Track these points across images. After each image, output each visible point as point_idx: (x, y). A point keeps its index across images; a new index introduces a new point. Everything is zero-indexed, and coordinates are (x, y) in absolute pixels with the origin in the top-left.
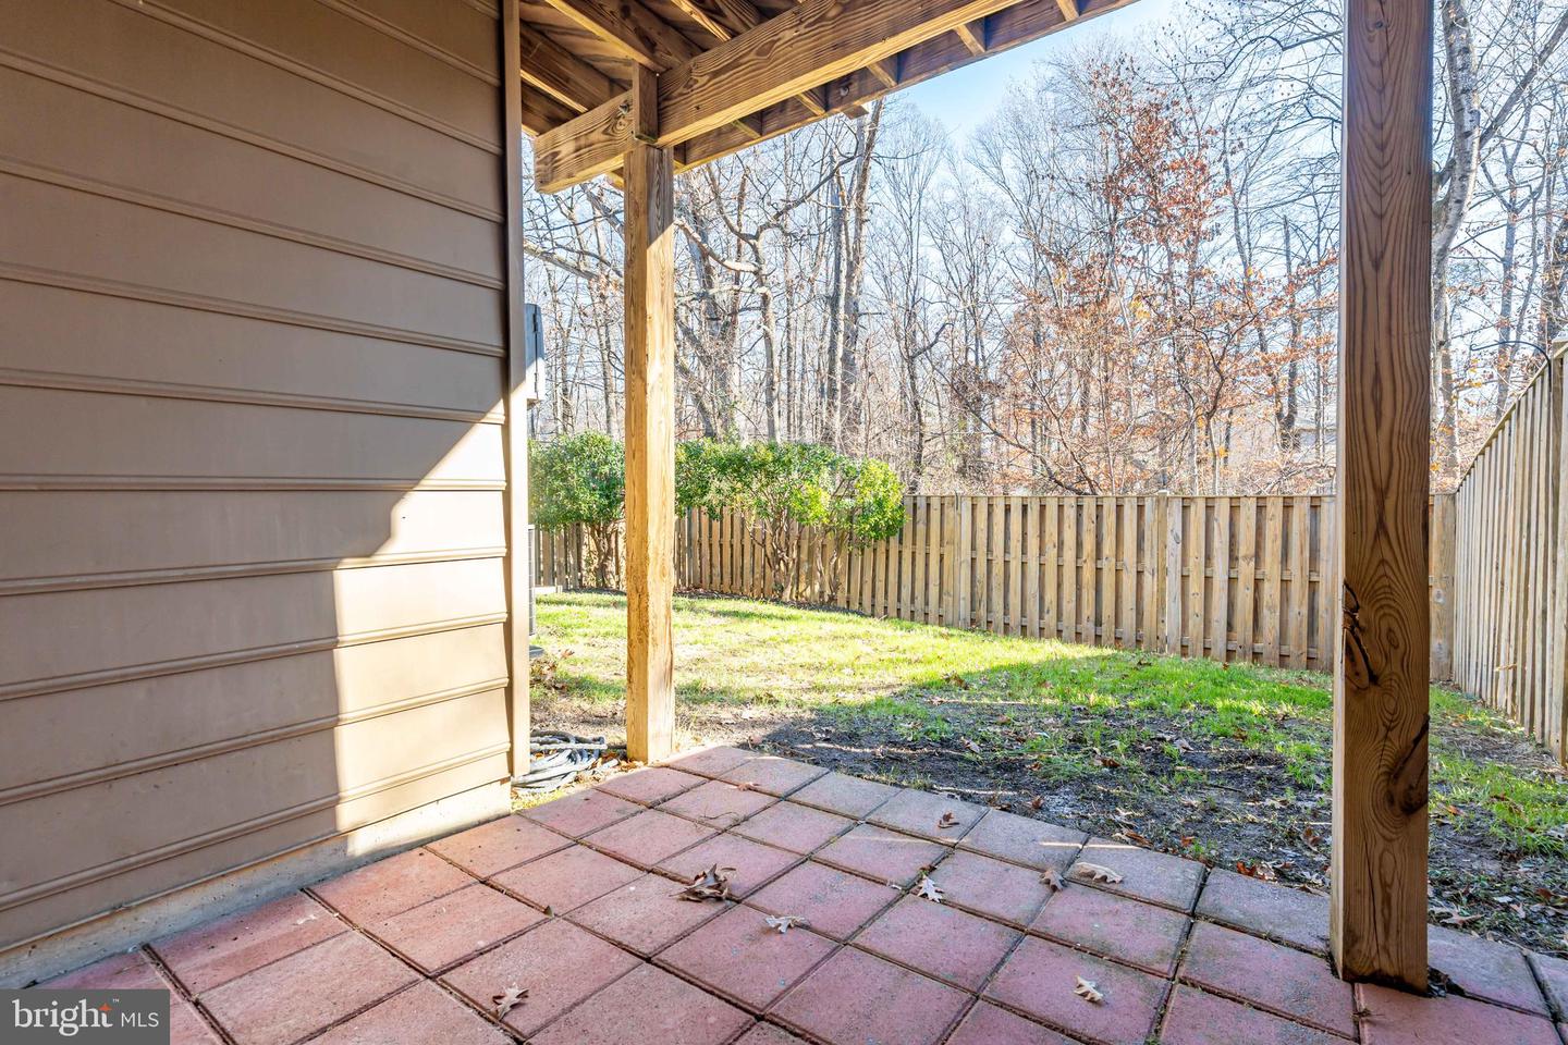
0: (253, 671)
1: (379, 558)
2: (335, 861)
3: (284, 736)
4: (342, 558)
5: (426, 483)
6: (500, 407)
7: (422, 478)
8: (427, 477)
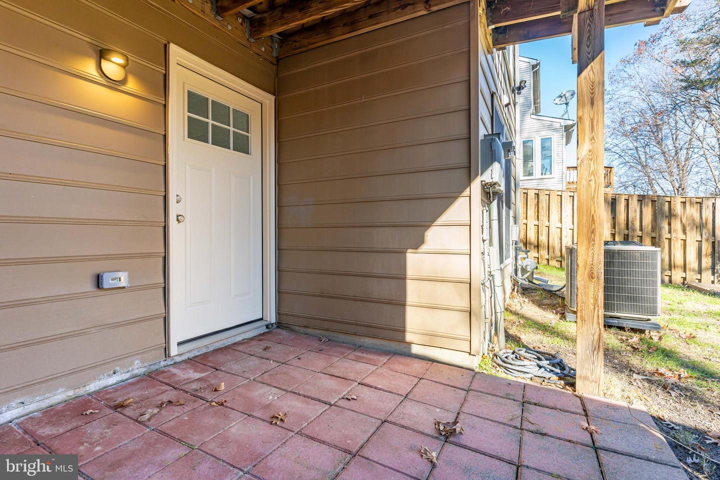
0: (384, 281)
1: (419, 250)
2: (405, 350)
3: (390, 303)
4: (408, 249)
5: (437, 223)
6: (468, 189)
7: (435, 221)
8: (438, 220)
